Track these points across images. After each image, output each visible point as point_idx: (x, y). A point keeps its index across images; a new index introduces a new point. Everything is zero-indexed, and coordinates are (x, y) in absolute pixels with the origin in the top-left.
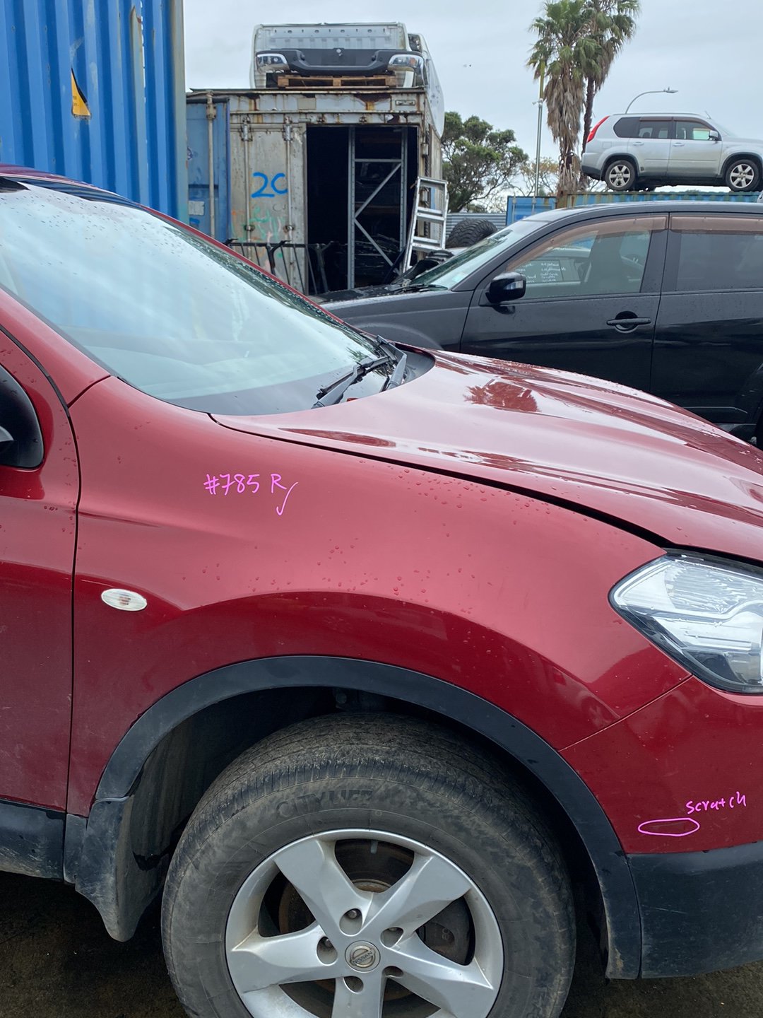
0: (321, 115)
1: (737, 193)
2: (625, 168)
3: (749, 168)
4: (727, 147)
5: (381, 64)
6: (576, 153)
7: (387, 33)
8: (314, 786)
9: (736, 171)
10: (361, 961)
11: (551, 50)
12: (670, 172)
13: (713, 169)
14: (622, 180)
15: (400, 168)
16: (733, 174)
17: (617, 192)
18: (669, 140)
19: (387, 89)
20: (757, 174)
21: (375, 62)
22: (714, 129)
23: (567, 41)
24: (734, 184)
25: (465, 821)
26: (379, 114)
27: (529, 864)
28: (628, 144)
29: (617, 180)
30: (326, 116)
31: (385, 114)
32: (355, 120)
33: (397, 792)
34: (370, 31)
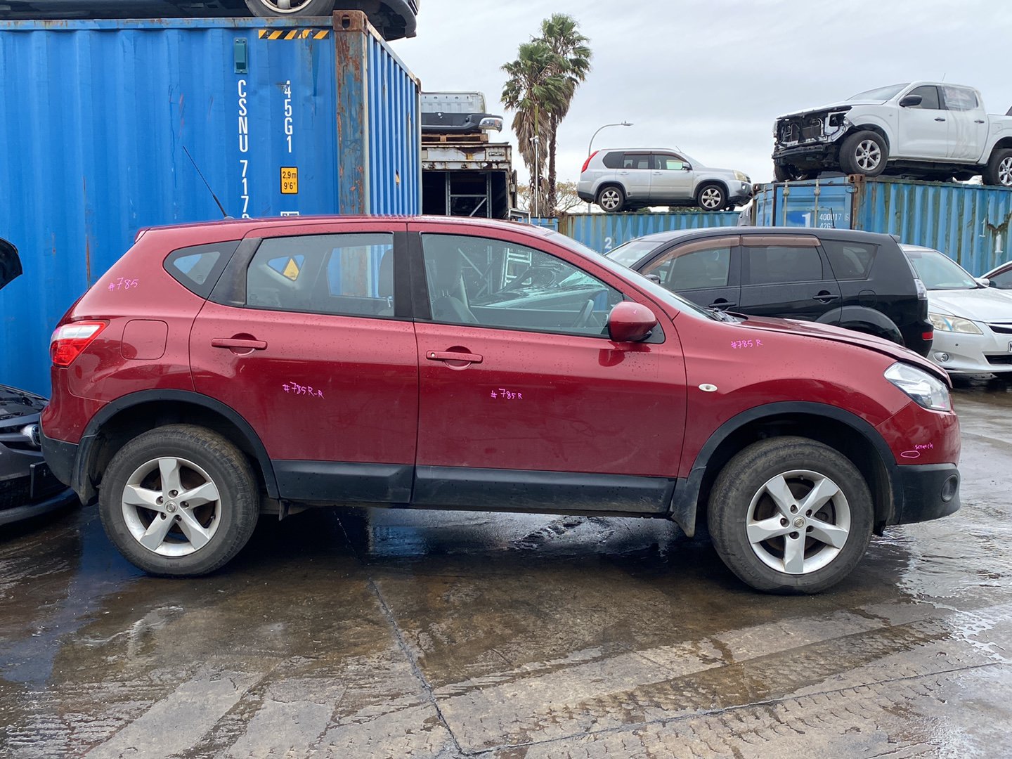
0: (432, 163)
1: (709, 212)
2: (614, 193)
3: (716, 192)
4: (698, 176)
5: (474, 125)
6: (544, 176)
7: (470, 100)
8: (782, 453)
9: (706, 194)
10: (799, 524)
11: (520, 89)
12: (652, 195)
13: (688, 193)
14: (612, 203)
15: (486, 202)
16: (704, 197)
17: (609, 213)
18: (650, 170)
19: (482, 144)
20: (724, 196)
21: (469, 123)
22: (686, 161)
23: (532, 81)
24: (706, 204)
25: (837, 462)
26: (477, 162)
27: (860, 478)
28: (616, 174)
29: (608, 203)
30: (435, 164)
31: (481, 162)
32: (458, 167)
33: (813, 453)
34: (457, 98)
